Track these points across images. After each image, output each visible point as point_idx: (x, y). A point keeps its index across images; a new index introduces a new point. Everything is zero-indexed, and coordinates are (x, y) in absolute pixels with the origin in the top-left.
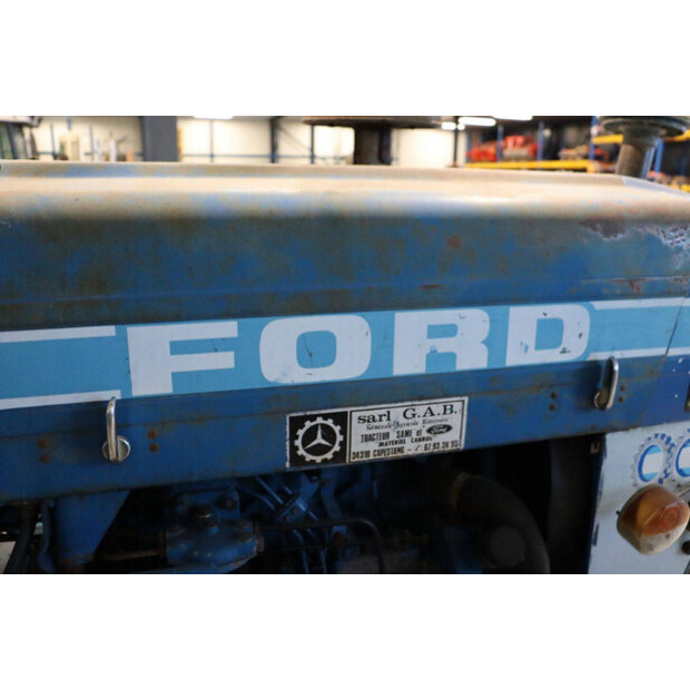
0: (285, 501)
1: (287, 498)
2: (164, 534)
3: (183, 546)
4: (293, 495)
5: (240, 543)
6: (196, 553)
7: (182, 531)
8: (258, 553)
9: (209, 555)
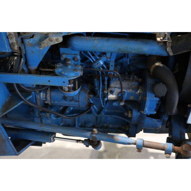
0: (96, 60)
1: (97, 60)
2: (56, 65)
3: (60, 70)
4: (99, 59)
5: (75, 72)
6: (63, 73)
7: (61, 65)
8: (81, 76)
9: (66, 74)
